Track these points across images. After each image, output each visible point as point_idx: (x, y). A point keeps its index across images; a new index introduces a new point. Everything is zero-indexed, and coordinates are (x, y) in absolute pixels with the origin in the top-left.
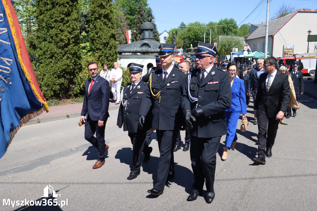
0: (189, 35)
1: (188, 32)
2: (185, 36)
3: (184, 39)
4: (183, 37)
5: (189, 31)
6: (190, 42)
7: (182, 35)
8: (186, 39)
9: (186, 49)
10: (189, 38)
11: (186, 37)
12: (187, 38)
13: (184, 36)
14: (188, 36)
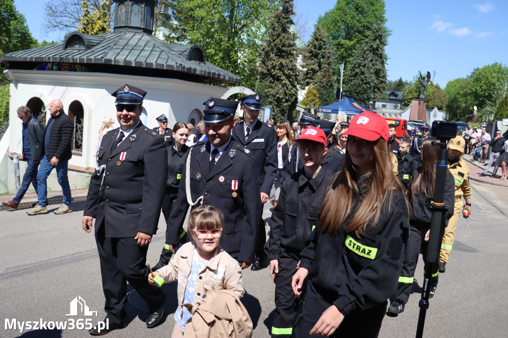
0: (476, 89)
1: (475, 82)
2: (467, 90)
3: (465, 95)
4: (462, 92)
5: (477, 80)
6: (477, 102)
7: (462, 88)
8: (469, 96)
9: (467, 116)
10: (476, 95)
11: (469, 91)
12: (470, 94)
13: (465, 90)
14: (474, 90)
